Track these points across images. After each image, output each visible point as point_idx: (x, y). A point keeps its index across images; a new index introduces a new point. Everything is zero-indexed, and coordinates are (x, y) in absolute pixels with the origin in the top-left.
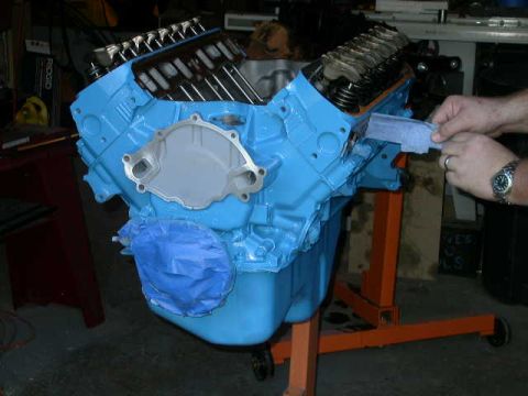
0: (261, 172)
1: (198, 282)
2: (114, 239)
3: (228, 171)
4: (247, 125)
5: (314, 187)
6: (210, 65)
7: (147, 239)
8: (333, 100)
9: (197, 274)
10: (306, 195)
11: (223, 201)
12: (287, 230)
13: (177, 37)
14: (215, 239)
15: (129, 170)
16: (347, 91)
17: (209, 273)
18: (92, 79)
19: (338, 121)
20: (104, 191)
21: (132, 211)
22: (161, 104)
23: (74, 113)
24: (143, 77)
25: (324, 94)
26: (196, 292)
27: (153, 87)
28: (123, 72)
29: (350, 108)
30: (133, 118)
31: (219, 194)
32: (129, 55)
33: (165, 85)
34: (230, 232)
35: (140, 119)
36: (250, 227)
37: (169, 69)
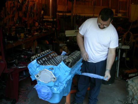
0: (56, 78)
1: (46, 95)
2: (34, 87)
3: (51, 77)
4: (54, 69)
5: (65, 79)
6: (51, 57)
7: (38, 88)
8: (68, 66)
9: (46, 94)
10: (64, 80)
11: (50, 82)
12: (61, 85)
13: (46, 53)
14: (49, 88)
15: (36, 77)
16: (70, 64)
17: (48, 94)
18: (31, 62)
19: (68, 69)
20: (33, 79)
21: (37, 82)
22: (41, 66)
23: (28, 67)
24: (39, 61)
25: (66, 65)
26: (46, 97)
27: (40, 63)
28: (35, 61)
29: (70, 67)
30: (37, 68)
31: (50, 81)
32: (37, 58)
33: (42, 62)
34: (52, 87)
35: (38, 68)
36: (55, 86)
37: (44, 59)
